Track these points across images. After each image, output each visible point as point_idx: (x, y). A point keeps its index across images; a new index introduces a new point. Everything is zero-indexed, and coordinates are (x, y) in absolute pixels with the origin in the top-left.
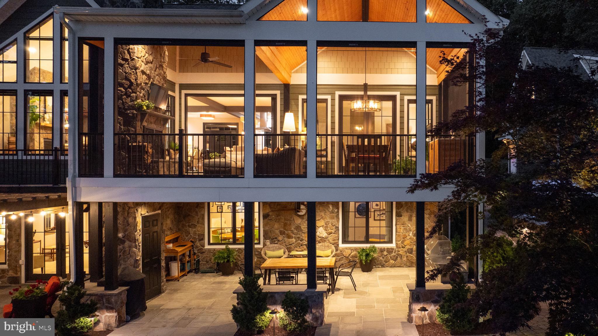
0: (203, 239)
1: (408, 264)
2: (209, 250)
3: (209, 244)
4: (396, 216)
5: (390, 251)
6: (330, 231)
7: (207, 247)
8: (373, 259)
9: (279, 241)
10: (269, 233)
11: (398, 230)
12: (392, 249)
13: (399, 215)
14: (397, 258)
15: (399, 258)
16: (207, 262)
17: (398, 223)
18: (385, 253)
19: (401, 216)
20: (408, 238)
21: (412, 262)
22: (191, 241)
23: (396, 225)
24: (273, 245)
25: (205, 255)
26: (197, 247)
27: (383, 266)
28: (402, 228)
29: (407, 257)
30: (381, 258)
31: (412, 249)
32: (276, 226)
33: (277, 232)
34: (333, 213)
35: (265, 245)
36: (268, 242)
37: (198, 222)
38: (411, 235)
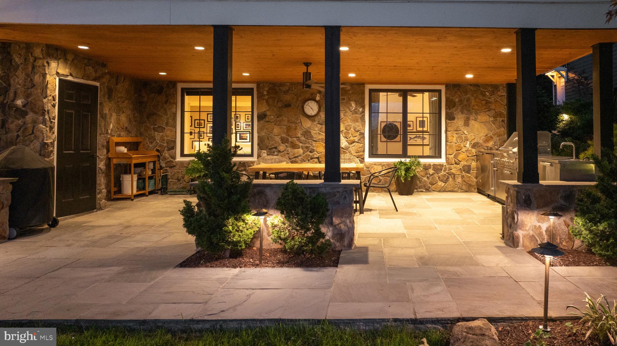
0: (173, 148)
1: (464, 187)
2: (182, 163)
3: (183, 155)
4: (446, 118)
5: (438, 168)
6: (352, 138)
7: (179, 159)
8: (414, 177)
9: (279, 151)
10: (266, 141)
11: (450, 138)
12: (442, 166)
13: (450, 117)
14: (448, 178)
15: (451, 179)
16: (179, 180)
17: (449, 129)
18: (431, 171)
19: (453, 119)
20: (463, 150)
21: (470, 185)
22: (157, 150)
23: (446, 131)
24: (271, 157)
25: (175, 170)
26: (165, 159)
27: (428, 190)
28: (455, 136)
29: (463, 177)
30: (425, 179)
31: (469, 166)
32: (276, 130)
33: (278, 139)
34: (356, 113)
35: (259, 156)
36: (264, 153)
37: (167, 124)
38: (468, 145)
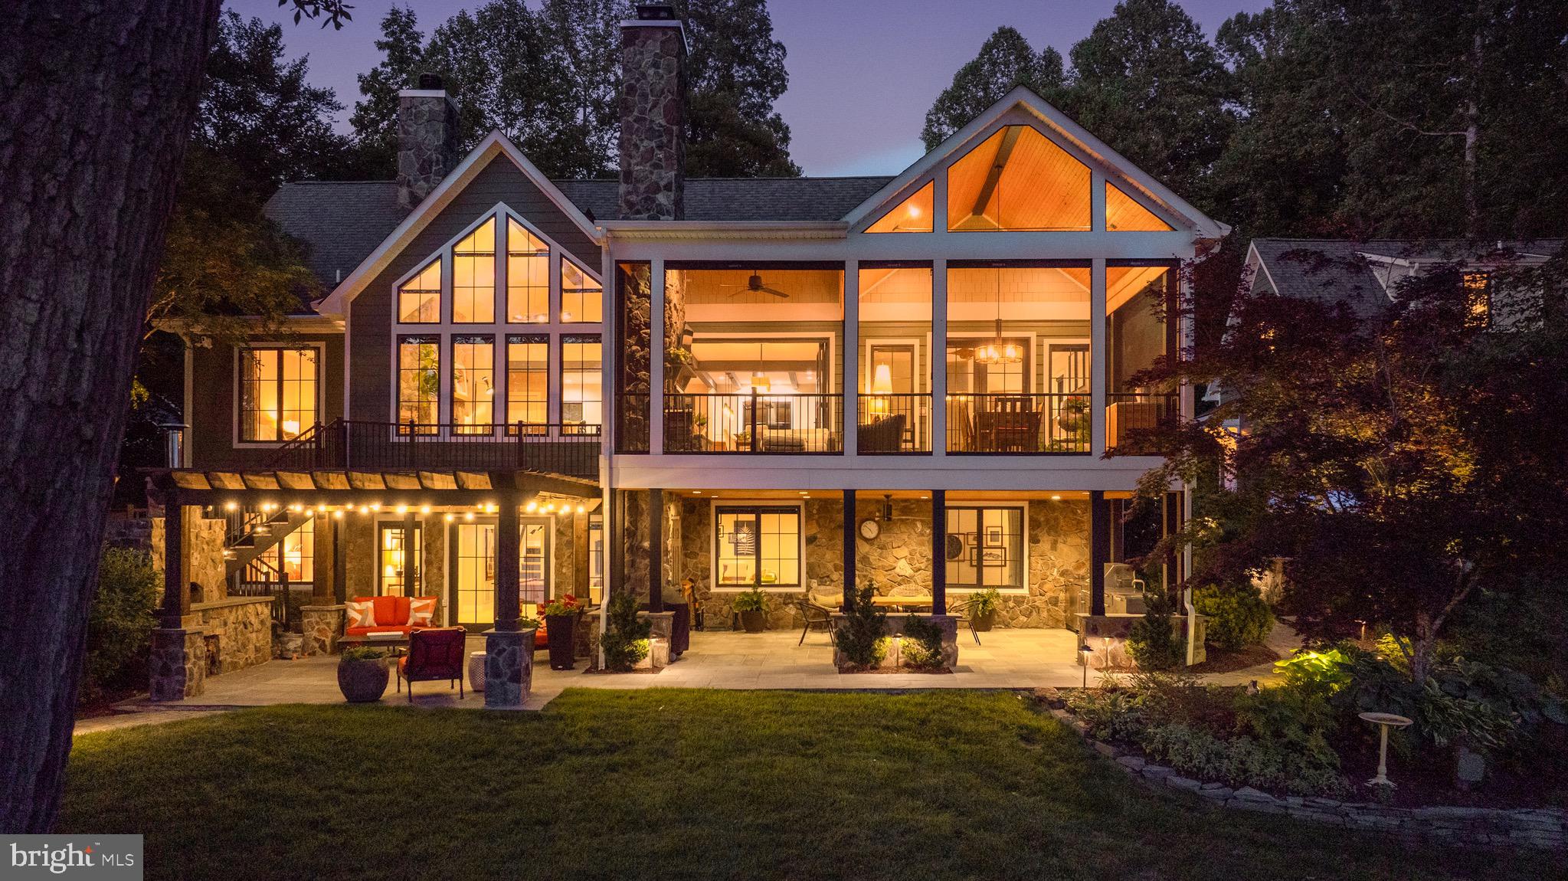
0: (708, 577)
1: (1050, 623)
2: (719, 595)
3: (718, 585)
4: (1030, 541)
5: (1019, 600)
6: (918, 565)
7: (714, 590)
8: (993, 612)
9: (832, 581)
10: (817, 569)
11: (1034, 565)
12: (1024, 597)
13: (1034, 540)
14: (1031, 612)
15: (1034, 613)
16: (715, 615)
17: (1033, 554)
18: (1011, 604)
19: (1038, 541)
20: (1050, 578)
21: (1058, 621)
23: (1030, 556)
24: (822, 587)
25: (710, 604)
26: (699, 590)
27: (1007, 626)
28: (1040, 562)
29: (1049, 610)
30: (1004, 613)
31: (1057, 598)
32: (829, 556)
33: (830, 566)
34: (923, 535)
35: (809, 588)
36: (814, 583)
37: (701, 549)
38: (1055, 573)
